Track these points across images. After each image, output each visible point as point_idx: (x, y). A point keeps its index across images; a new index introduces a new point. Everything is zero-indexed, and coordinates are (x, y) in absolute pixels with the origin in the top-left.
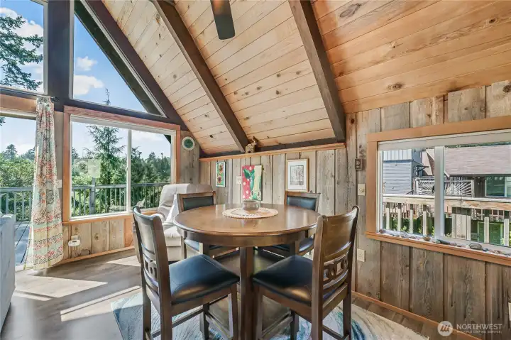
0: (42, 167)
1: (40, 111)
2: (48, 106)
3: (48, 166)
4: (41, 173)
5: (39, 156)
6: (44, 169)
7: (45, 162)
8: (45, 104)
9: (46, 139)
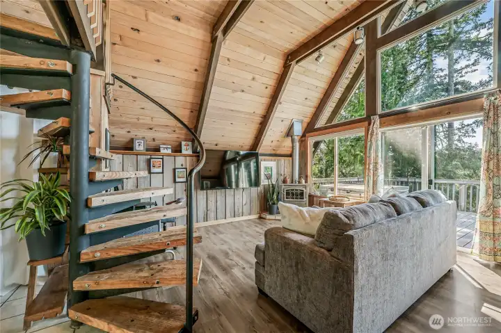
0: (488, 161)
1: (487, 107)
2: (496, 99)
3: (496, 161)
4: (488, 168)
5: (486, 151)
6: (491, 163)
7: (492, 156)
8: (493, 98)
9: (494, 133)
